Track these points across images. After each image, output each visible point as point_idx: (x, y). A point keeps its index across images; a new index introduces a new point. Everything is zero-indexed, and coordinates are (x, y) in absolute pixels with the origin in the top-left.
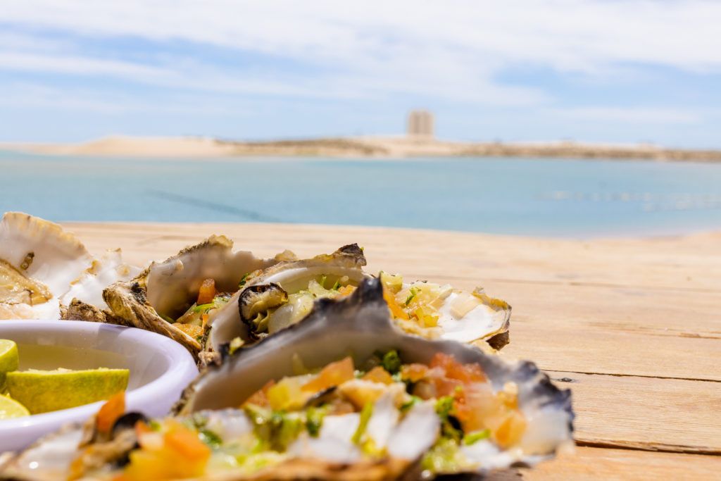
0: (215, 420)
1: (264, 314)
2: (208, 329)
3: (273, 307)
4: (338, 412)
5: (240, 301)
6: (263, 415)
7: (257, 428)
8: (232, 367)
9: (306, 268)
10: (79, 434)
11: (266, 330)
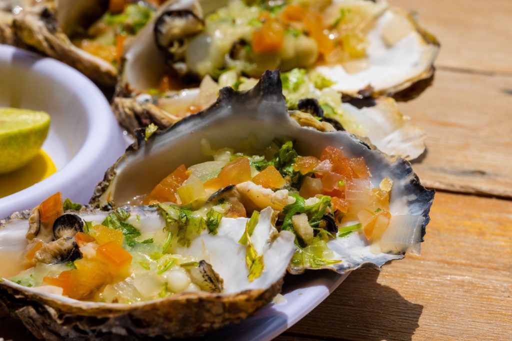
0: (135, 215)
1: (181, 43)
2: (123, 60)
3: (191, 36)
4: (232, 212)
5: (156, 31)
6: (172, 211)
7: (168, 226)
8: (148, 151)
10: (26, 224)
11: (182, 59)
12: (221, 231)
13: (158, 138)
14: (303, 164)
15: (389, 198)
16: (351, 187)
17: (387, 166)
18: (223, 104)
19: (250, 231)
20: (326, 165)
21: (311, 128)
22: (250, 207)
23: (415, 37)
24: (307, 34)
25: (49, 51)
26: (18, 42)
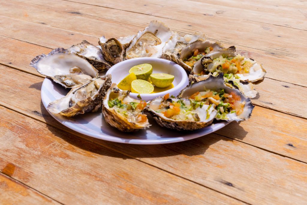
0: (185, 101)
1: (207, 64)
2: (193, 66)
3: (209, 63)
4: (206, 104)
5: (201, 61)
6: (193, 101)
7: (191, 105)
8: (191, 87)
9: (219, 52)
10: (161, 99)
11: (207, 68)
12: (203, 107)
13: (194, 85)
14: (226, 95)
15: (244, 106)
16: (235, 102)
17: (245, 99)
18: (210, 79)
19: (209, 108)
20: (231, 96)
21: (229, 87)
22: (210, 103)
23: (261, 70)
24: (235, 66)
25: (178, 63)
26: (172, 60)
